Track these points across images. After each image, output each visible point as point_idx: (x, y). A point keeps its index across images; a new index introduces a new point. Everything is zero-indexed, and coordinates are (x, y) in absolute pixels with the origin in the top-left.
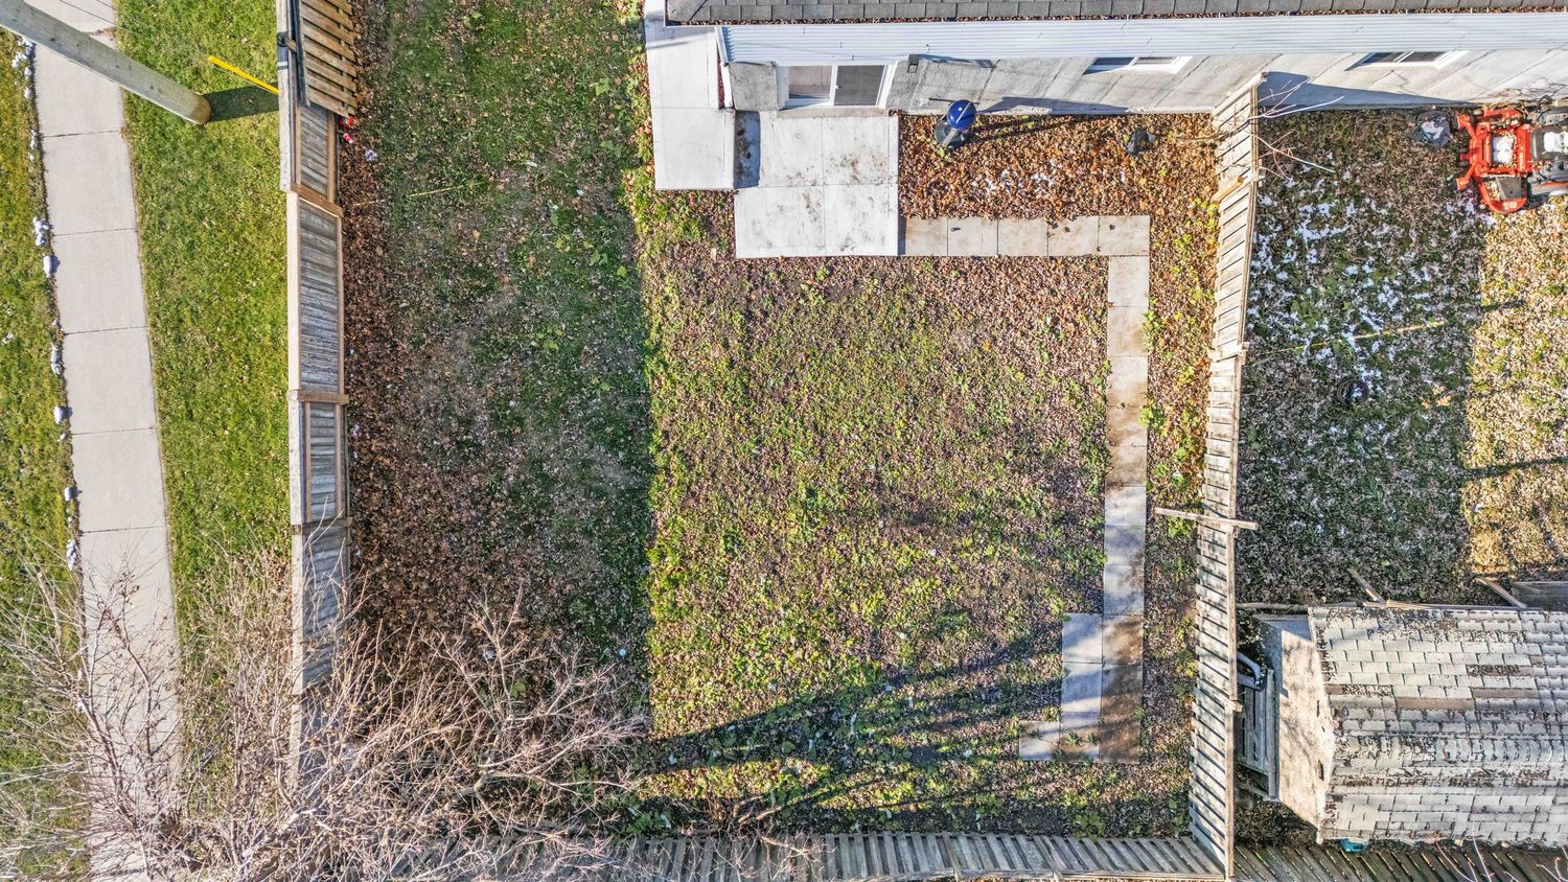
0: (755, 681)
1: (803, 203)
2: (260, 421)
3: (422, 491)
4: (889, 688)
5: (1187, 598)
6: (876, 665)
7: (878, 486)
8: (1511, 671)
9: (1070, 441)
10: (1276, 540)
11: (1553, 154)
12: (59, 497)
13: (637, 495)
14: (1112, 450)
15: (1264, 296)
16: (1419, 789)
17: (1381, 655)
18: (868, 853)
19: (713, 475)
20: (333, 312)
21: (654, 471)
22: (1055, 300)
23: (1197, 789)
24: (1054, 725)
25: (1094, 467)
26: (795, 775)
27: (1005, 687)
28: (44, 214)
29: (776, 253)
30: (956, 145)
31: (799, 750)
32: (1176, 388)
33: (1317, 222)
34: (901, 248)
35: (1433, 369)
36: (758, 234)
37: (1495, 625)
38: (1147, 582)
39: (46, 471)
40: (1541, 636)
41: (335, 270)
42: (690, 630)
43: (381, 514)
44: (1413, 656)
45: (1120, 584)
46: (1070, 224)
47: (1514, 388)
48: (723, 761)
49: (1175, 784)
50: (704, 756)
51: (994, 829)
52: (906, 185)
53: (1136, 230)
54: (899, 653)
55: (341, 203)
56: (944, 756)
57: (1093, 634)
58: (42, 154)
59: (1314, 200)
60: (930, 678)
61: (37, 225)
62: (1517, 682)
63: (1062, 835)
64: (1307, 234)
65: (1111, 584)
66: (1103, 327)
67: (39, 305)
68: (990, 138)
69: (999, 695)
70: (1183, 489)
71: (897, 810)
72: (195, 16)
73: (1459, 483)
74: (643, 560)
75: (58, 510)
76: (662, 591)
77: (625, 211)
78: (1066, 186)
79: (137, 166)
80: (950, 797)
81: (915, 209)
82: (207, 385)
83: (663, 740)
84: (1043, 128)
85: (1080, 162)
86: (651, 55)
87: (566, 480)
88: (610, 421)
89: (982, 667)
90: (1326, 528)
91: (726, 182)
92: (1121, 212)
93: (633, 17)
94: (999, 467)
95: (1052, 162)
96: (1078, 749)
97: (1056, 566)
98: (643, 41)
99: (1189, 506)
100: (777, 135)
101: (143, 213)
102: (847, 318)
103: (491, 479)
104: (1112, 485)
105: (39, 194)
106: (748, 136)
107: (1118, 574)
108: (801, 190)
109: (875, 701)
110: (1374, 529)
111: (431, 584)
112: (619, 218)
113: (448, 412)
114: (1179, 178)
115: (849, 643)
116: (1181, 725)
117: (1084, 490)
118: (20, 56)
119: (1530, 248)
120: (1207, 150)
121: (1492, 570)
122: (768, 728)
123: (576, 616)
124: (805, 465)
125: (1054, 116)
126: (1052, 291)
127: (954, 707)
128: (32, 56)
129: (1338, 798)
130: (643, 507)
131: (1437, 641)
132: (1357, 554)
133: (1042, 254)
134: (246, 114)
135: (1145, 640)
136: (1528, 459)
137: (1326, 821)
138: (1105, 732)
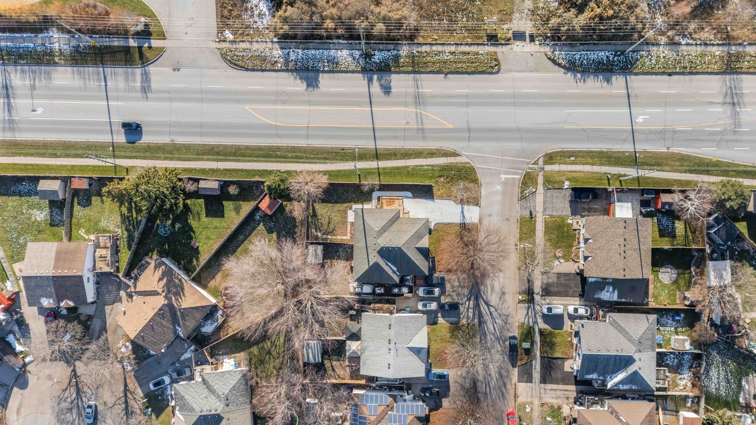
0: (318, 211)
1: (351, 215)
2: (338, 177)
7: (331, 220)
10: (327, 246)
14: (333, 236)
15: (344, 245)
18: (306, 218)
19: (333, 208)
20: (344, 183)
21: (333, 204)
22: (345, 232)
28: (352, 162)
31: (313, 214)
32: (338, 240)
36: (349, 212)
39: (334, 161)
42: (322, 206)
44: (320, 252)
45: (324, 236)
46: (349, 233)
47: (337, 263)
48: (312, 208)
49: (310, 239)
51: (307, 227)
54: (320, 221)
57: (321, 234)
60: (318, 223)
63: (307, 232)
67: (346, 161)
69: (316, 228)
70: (331, 240)
71: (309, 221)
72: (365, 173)
75: (331, 162)
76: (325, 204)
79: (355, 169)
80: (310, 224)
81: (351, 223)
82: (340, 173)
83: (314, 204)
86: (361, 205)
87: (333, 198)
88: (337, 201)
89: (319, 227)
94: (332, 228)
96: (313, 233)
97: (325, 232)
101: (352, 169)
102: (343, 218)
106: (356, 211)
109: (316, 219)
112: (351, 202)
113: (338, 190)
115: (320, 217)
116: (314, 240)
117: (331, 234)
122: (315, 212)
124: (333, 215)
127: (316, 225)
132: (326, 252)
135: (320, 238)
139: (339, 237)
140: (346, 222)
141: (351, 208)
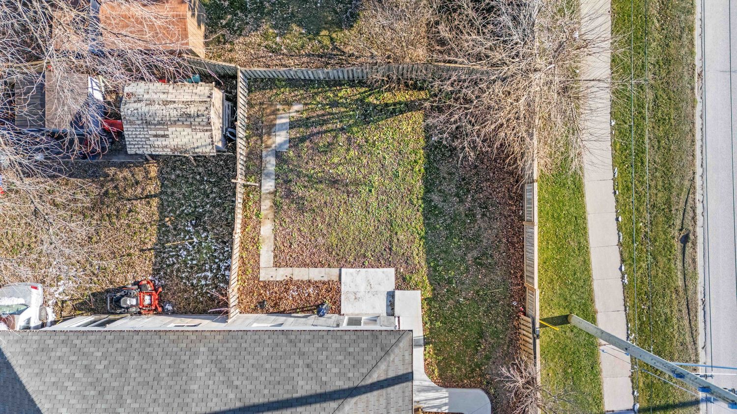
0: (389, 129)
1: (372, 286)
2: (553, 216)
3: (499, 192)
4: (345, 127)
5: (248, 156)
6: (349, 134)
7: (348, 193)
8: (156, 136)
9: (286, 207)
10: (219, 175)
11: (133, 298)
12: (620, 191)
13: (428, 191)
14: (272, 204)
15: (223, 254)
16: (185, 100)
17: (195, 141)
18: (353, 74)
19: (403, 197)
20: (527, 251)
21: (422, 198)
22: (291, 253)
23: (246, 94)
24: (291, 115)
25: (278, 199)
26: (376, 98)
27: (307, 127)
28: (624, 285)
29: (381, 270)
30: (322, 304)
31: (375, 106)
32: (252, 224)
33: (206, 278)
34: (340, 270)
35: (169, 230)
36: (387, 276)
37: (159, 150)
38: (261, 161)
39: (624, 200)
40: (145, 146)
41: (526, 265)
42: (411, 146)
43: (513, 185)
44: (185, 140)
45: (270, 161)
46: (285, 278)
47: (143, 223)
48: (400, 103)
49: (252, 95)
50: (406, 105)
51: (312, 81)
52: (339, 291)
53: (264, 276)
54: (342, 138)
55: (525, 287)
56: (327, 104)
57: (279, 144)
58: (624, 305)
59: (206, 285)
60: (332, 130)
61: (626, 281)
62: (154, 133)
63: (289, 79)
64: (209, 274)
65: (272, 160)
66: (275, 244)
67: (626, 255)
68: (311, 306)
69: (310, 125)
70: (250, 192)
71: (343, 87)
72: (572, 349)
73: (161, 193)
74: (426, 169)
75: (620, 187)
76: (420, 159)
77: (431, 284)
78: (287, 290)
79: (592, 301)
80: (325, 91)
81: (336, 283)
82: (570, 228)
83: (420, 110)
84: (294, 309)
85: (282, 298)
86: (421, 334)
87: (451, 195)
88: (437, 215)
89: (315, 134)
90: (203, 178)
91: (397, 293)
92: (269, 281)
93: (427, 347)
94: (309, 199)
95: (291, 298)
96: (284, 107)
97: (291, 167)
98: (424, 339)
99: (248, 186)
100: (381, 308)
101: (591, 285)
102: (358, 248)
103: (476, 196)
104: (272, 193)
105: (626, 292)
106: (390, 308)
107: (271, 164)
108: (373, 290)
109: (350, 123)
110: (188, 178)
111: (496, 162)
112: (433, 282)
113: (490, 219)
114: (250, 292)
115: (358, 142)
116: (250, 114)
117: (282, 191)
118: (631, 337)
119: (138, 269)
120: (241, 301)
121: (151, 165)
122: (385, 114)
123: (448, 151)
124: (372, 200)
125: (290, 313)
126: (291, 256)
127: (324, 121)
128: (628, 337)
129: (209, 97)
130: (426, 187)
131: (177, 145)
132: (193, 170)
133: (294, 268)
134: (556, 317)
135: (262, 142)
136: (139, 201)
137: (212, 89)
138: (275, 112)
139: (266, 229)
140: (342, 262)
141: (403, 283)
